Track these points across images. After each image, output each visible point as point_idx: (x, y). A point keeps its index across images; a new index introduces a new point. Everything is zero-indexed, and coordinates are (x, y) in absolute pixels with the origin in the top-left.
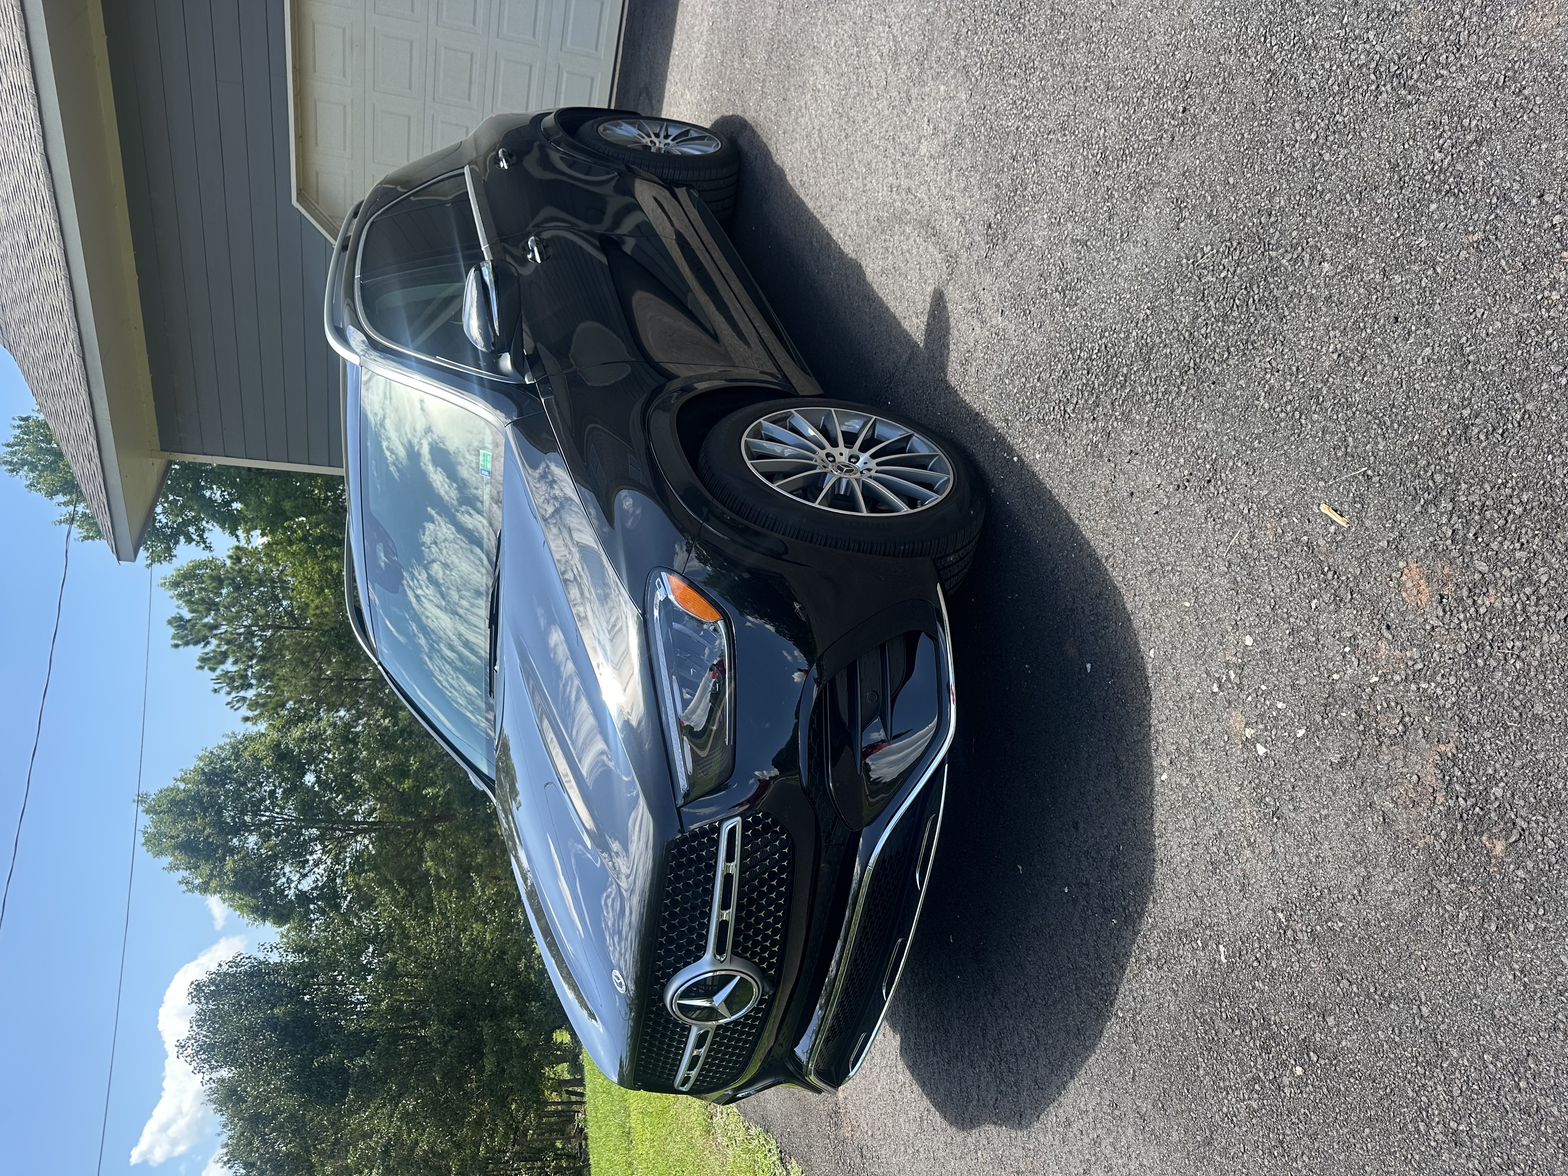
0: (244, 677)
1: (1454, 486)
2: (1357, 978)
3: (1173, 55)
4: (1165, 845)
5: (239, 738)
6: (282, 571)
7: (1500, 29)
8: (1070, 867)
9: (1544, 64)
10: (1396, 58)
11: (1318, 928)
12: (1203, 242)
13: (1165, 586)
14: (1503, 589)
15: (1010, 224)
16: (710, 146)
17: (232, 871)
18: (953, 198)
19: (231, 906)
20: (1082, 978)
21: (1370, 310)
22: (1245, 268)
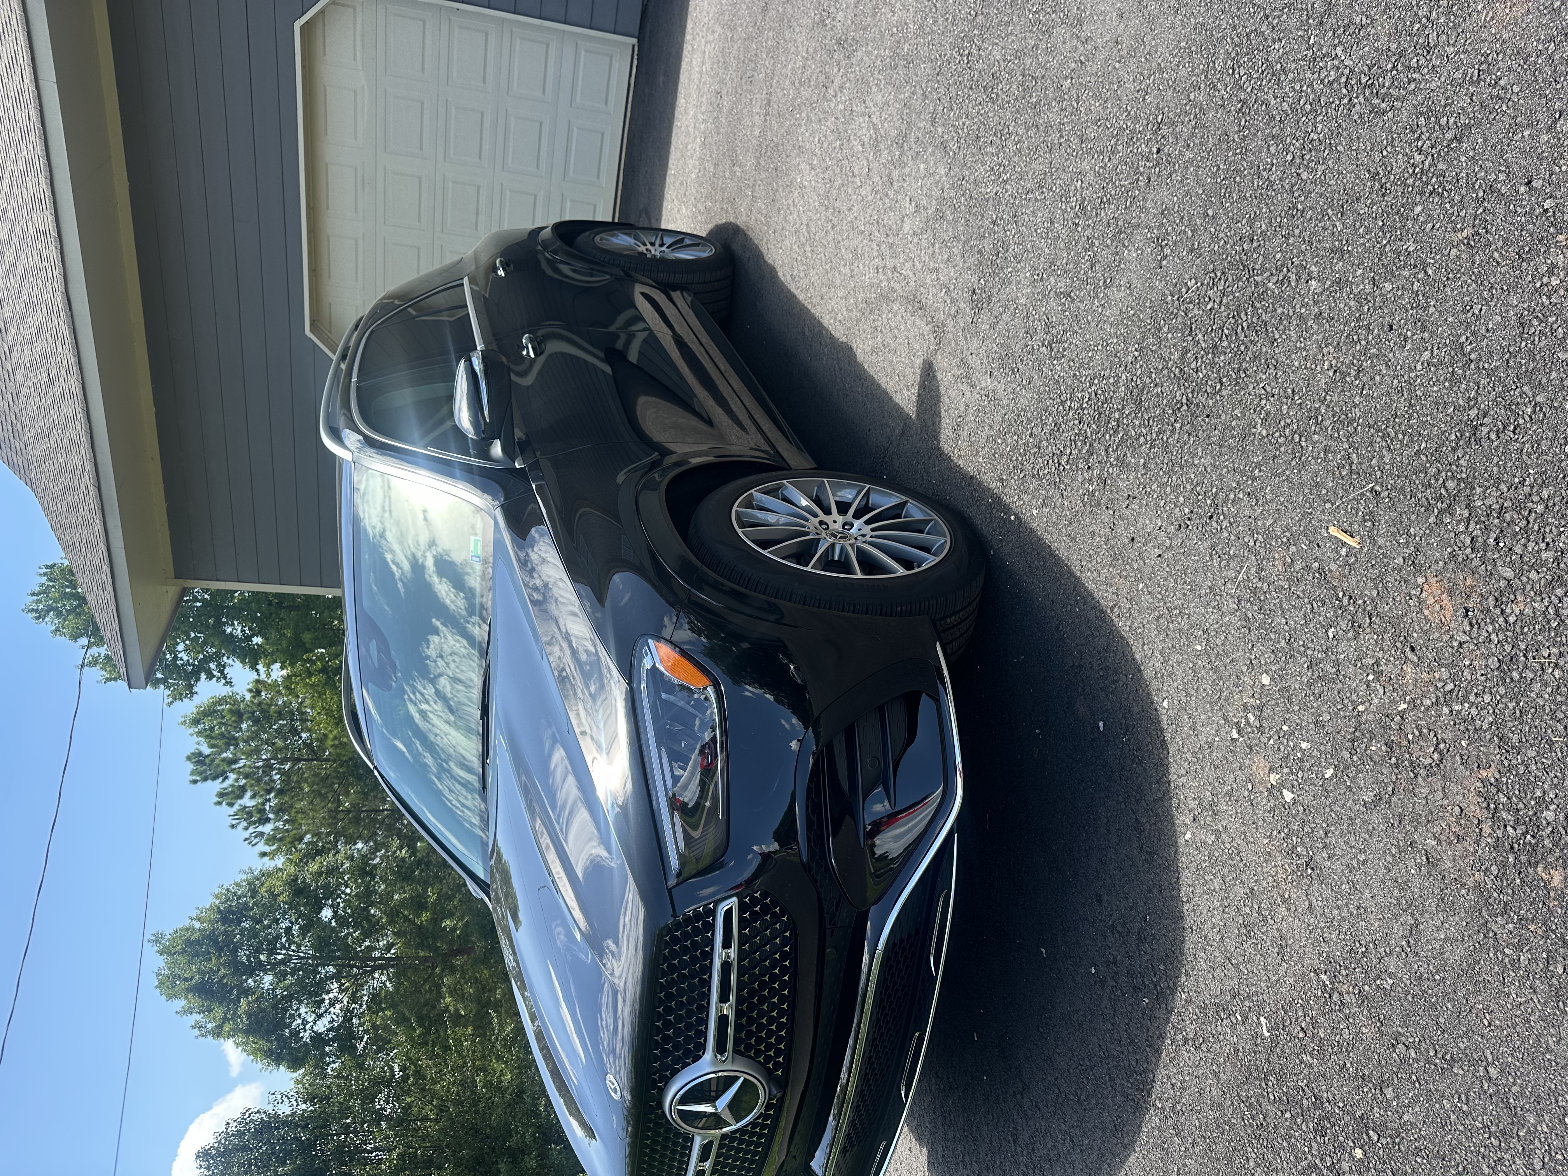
0: (262, 811)
1: (1468, 491)
2: (1414, 1041)
3: (1144, 100)
4: (1194, 910)
5: (256, 873)
6: (301, 703)
7: (1469, 25)
8: (1096, 945)
9: (1518, 52)
10: (1366, 68)
11: (1366, 987)
12: (1187, 276)
13: (1174, 631)
14: (1532, 594)
15: (993, 287)
16: (705, 252)
17: (246, 1013)
18: (936, 271)
19: (245, 1051)
20: (1116, 1067)
21: (1363, 322)
22: (1231, 297)
